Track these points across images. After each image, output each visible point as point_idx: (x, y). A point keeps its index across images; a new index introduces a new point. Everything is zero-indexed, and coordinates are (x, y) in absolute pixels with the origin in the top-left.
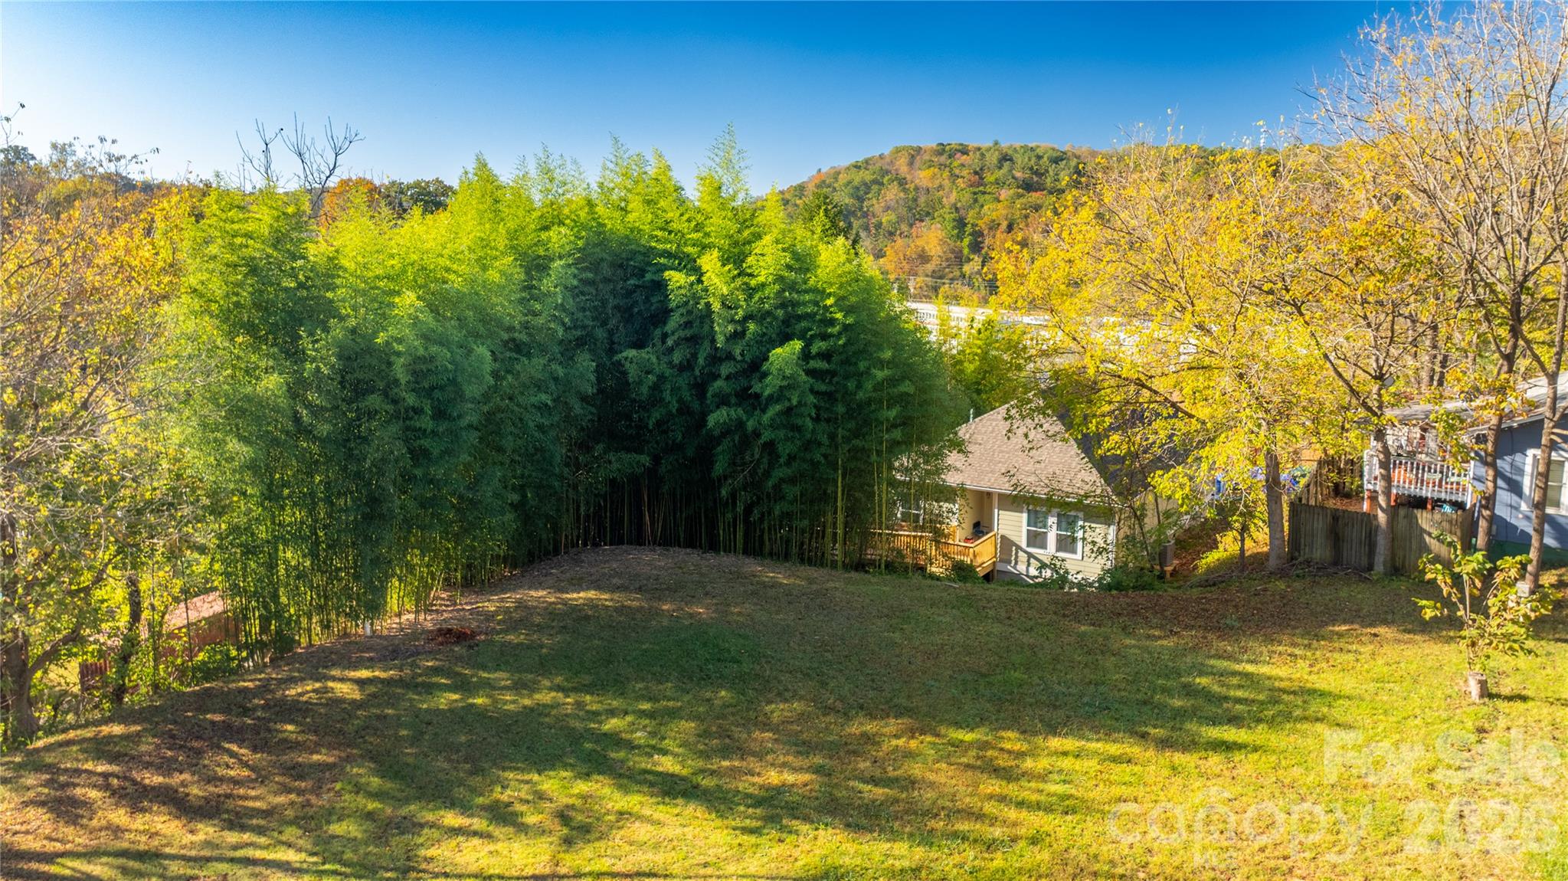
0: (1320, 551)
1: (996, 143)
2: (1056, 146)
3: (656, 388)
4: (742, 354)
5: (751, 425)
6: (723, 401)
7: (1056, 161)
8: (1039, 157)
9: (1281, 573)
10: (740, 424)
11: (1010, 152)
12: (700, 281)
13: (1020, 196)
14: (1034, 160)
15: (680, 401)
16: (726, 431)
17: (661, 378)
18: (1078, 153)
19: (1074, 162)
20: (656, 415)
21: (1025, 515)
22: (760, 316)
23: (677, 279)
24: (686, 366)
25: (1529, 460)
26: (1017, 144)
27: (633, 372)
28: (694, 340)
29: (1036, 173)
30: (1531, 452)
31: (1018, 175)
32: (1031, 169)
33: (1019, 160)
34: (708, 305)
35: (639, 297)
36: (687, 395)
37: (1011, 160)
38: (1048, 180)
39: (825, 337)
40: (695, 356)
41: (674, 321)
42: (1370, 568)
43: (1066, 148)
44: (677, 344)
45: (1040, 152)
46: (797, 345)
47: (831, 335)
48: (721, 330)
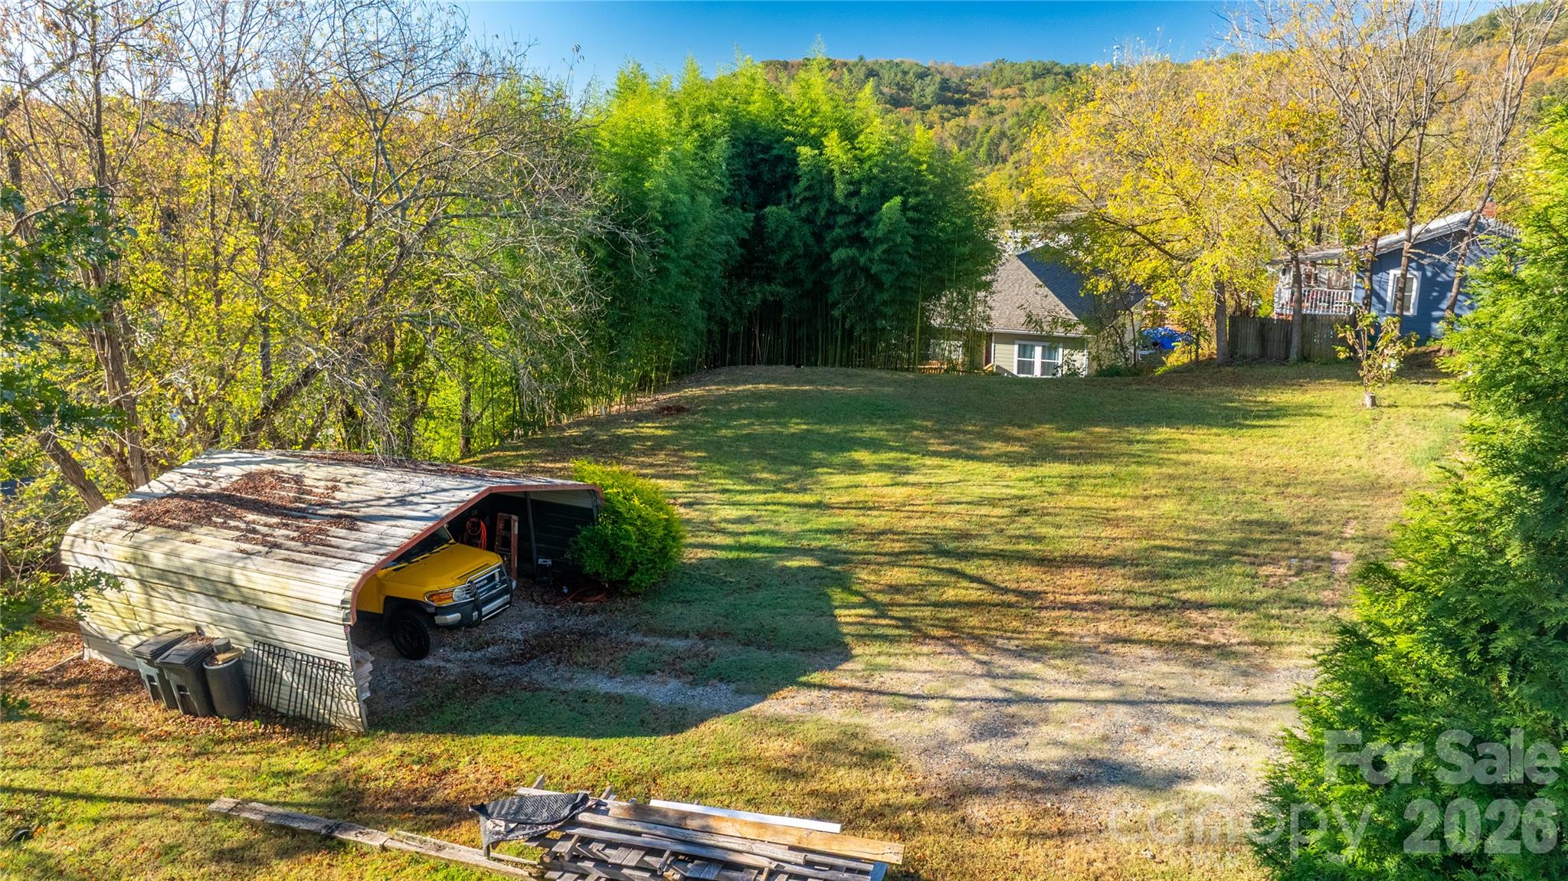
0: (1251, 348)
1: (861, 58)
2: (920, 62)
3: (788, 235)
4: (857, 207)
5: (862, 260)
6: (838, 244)
7: (922, 76)
8: (905, 73)
9: (1228, 364)
10: (853, 261)
11: (876, 68)
12: (821, 154)
13: (888, 112)
14: (900, 75)
15: (805, 244)
16: (843, 265)
17: (791, 228)
18: (941, 69)
19: (938, 78)
20: (786, 256)
21: (1016, 347)
22: (869, 179)
23: (805, 151)
24: (808, 220)
25: (1391, 277)
26: (883, 60)
27: (771, 224)
28: (814, 199)
29: (902, 88)
30: (1392, 272)
31: (885, 90)
32: (898, 84)
33: (887, 75)
34: (831, 171)
35: (764, 168)
36: (810, 240)
37: (877, 75)
38: (915, 96)
39: (917, 194)
40: (816, 210)
41: (803, 183)
42: (1287, 358)
43: (929, 64)
44: (802, 201)
45: (905, 67)
46: (898, 199)
47: (924, 192)
48: (840, 189)
